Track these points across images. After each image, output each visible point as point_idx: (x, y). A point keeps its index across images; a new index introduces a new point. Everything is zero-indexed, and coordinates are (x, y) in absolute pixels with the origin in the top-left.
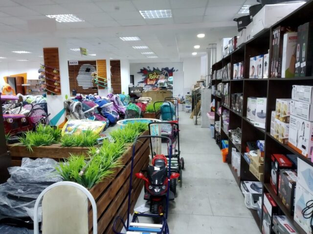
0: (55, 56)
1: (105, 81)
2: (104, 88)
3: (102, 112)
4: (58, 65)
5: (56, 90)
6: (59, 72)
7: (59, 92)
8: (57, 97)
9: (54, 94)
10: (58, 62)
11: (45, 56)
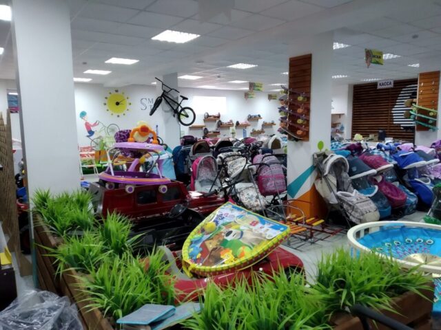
0: (304, 71)
1: (431, 114)
2: (427, 129)
3: (406, 178)
4: (309, 87)
5: (299, 132)
6: (308, 99)
7: (306, 136)
8: (302, 145)
9: (297, 140)
10: (310, 81)
11: (290, 72)
